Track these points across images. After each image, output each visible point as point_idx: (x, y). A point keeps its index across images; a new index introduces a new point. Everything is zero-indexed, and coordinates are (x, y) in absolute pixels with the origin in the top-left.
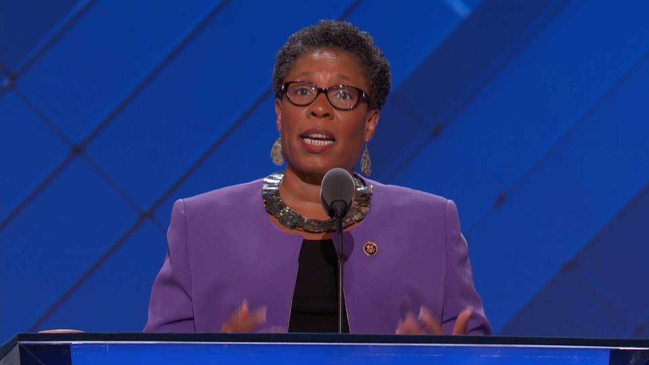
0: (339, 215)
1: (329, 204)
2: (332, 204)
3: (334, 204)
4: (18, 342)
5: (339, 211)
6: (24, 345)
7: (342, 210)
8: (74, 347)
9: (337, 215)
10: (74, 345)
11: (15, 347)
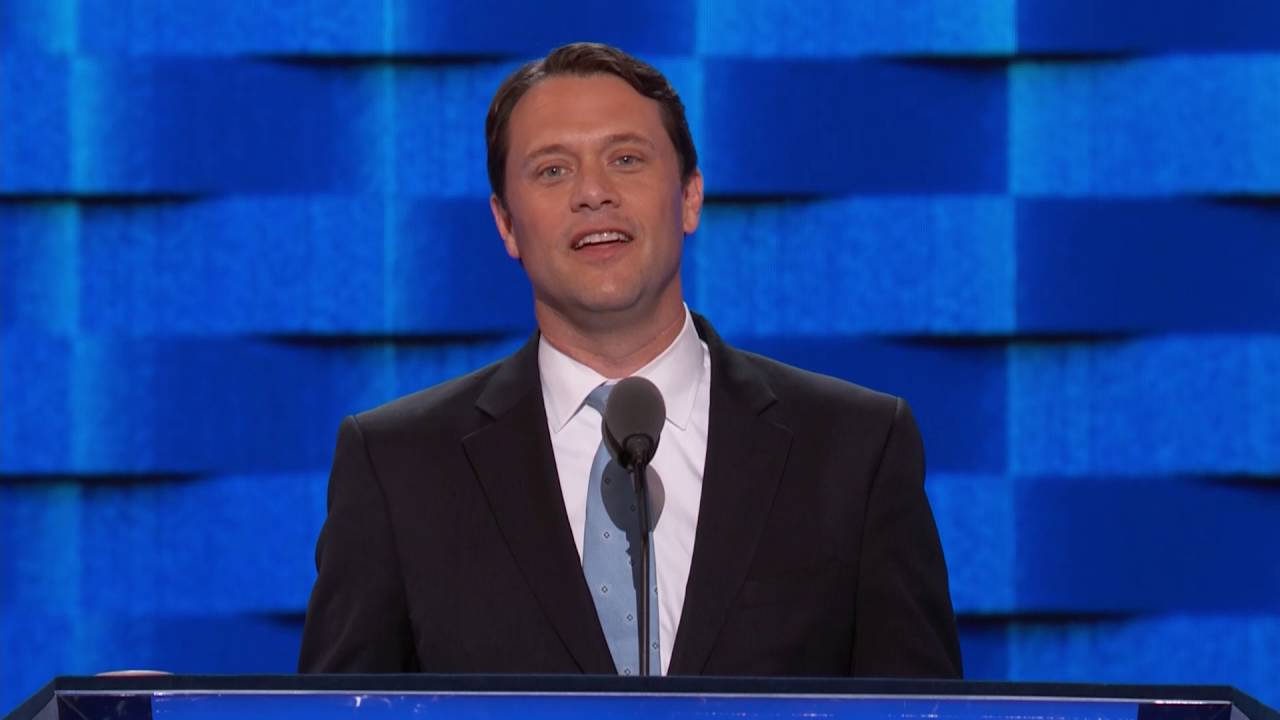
0: (639, 461)
1: (620, 441)
2: (625, 441)
3: (628, 444)
4: (56, 692)
5: (639, 454)
6: (66, 697)
7: (644, 452)
8: (158, 700)
9: (635, 461)
10: (159, 697)
11: (51, 702)
